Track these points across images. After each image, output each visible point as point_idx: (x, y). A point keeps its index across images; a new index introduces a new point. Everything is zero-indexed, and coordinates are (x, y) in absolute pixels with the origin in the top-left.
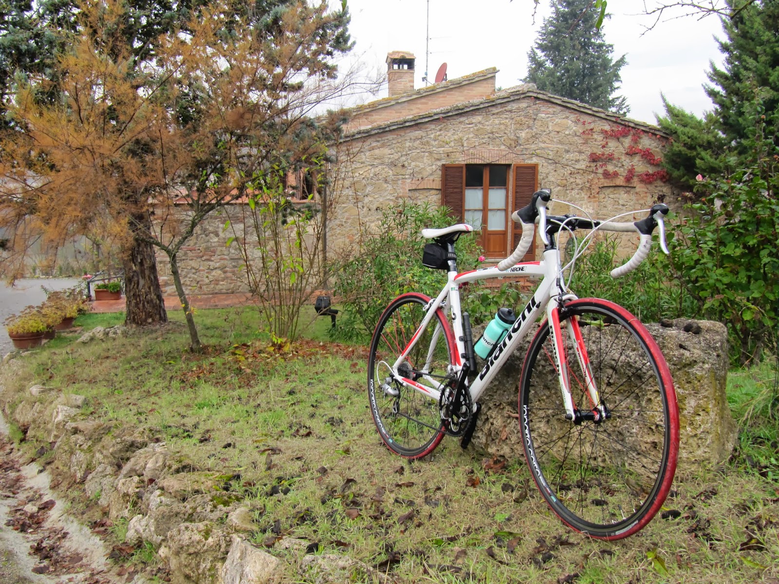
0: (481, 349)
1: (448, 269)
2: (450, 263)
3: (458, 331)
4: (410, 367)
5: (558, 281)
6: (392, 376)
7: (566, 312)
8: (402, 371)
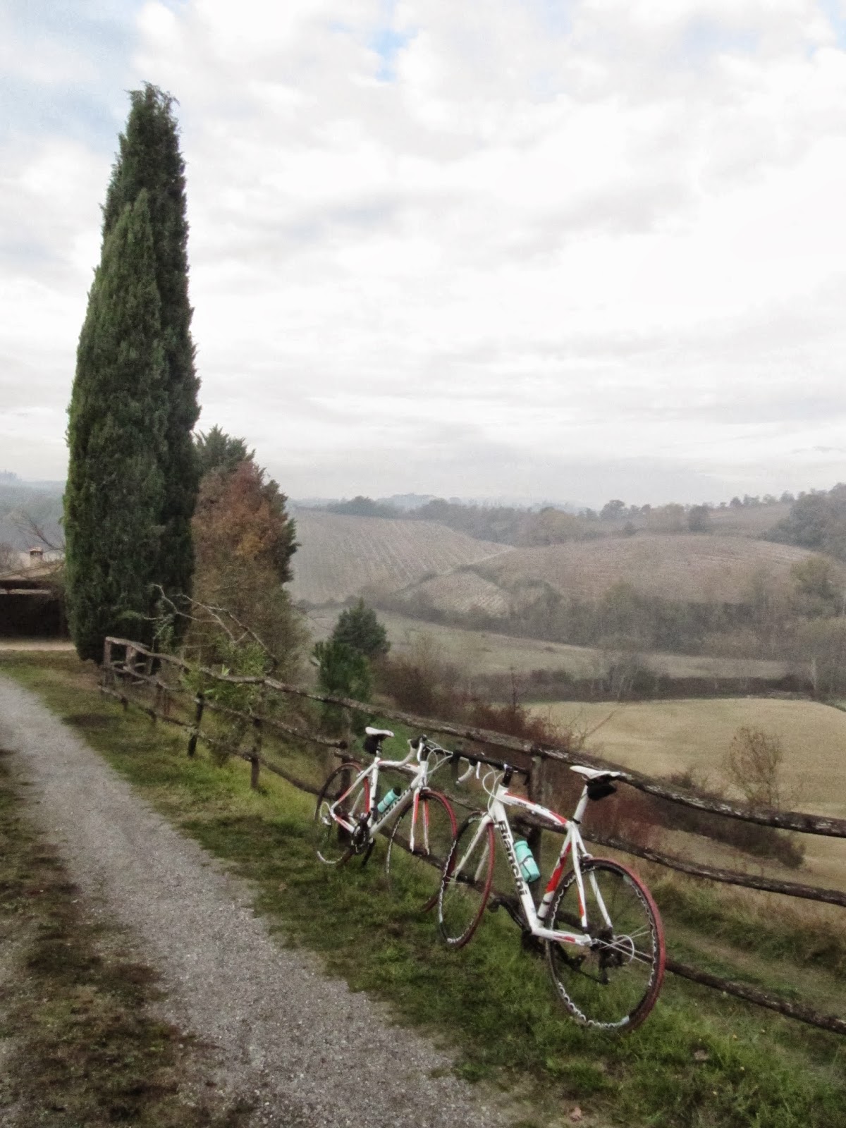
0: (381, 806)
1: (375, 755)
2: (377, 752)
3: (373, 793)
4: (342, 810)
5: (423, 779)
6: (329, 812)
7: (424, 796)
8: (336, 811)
